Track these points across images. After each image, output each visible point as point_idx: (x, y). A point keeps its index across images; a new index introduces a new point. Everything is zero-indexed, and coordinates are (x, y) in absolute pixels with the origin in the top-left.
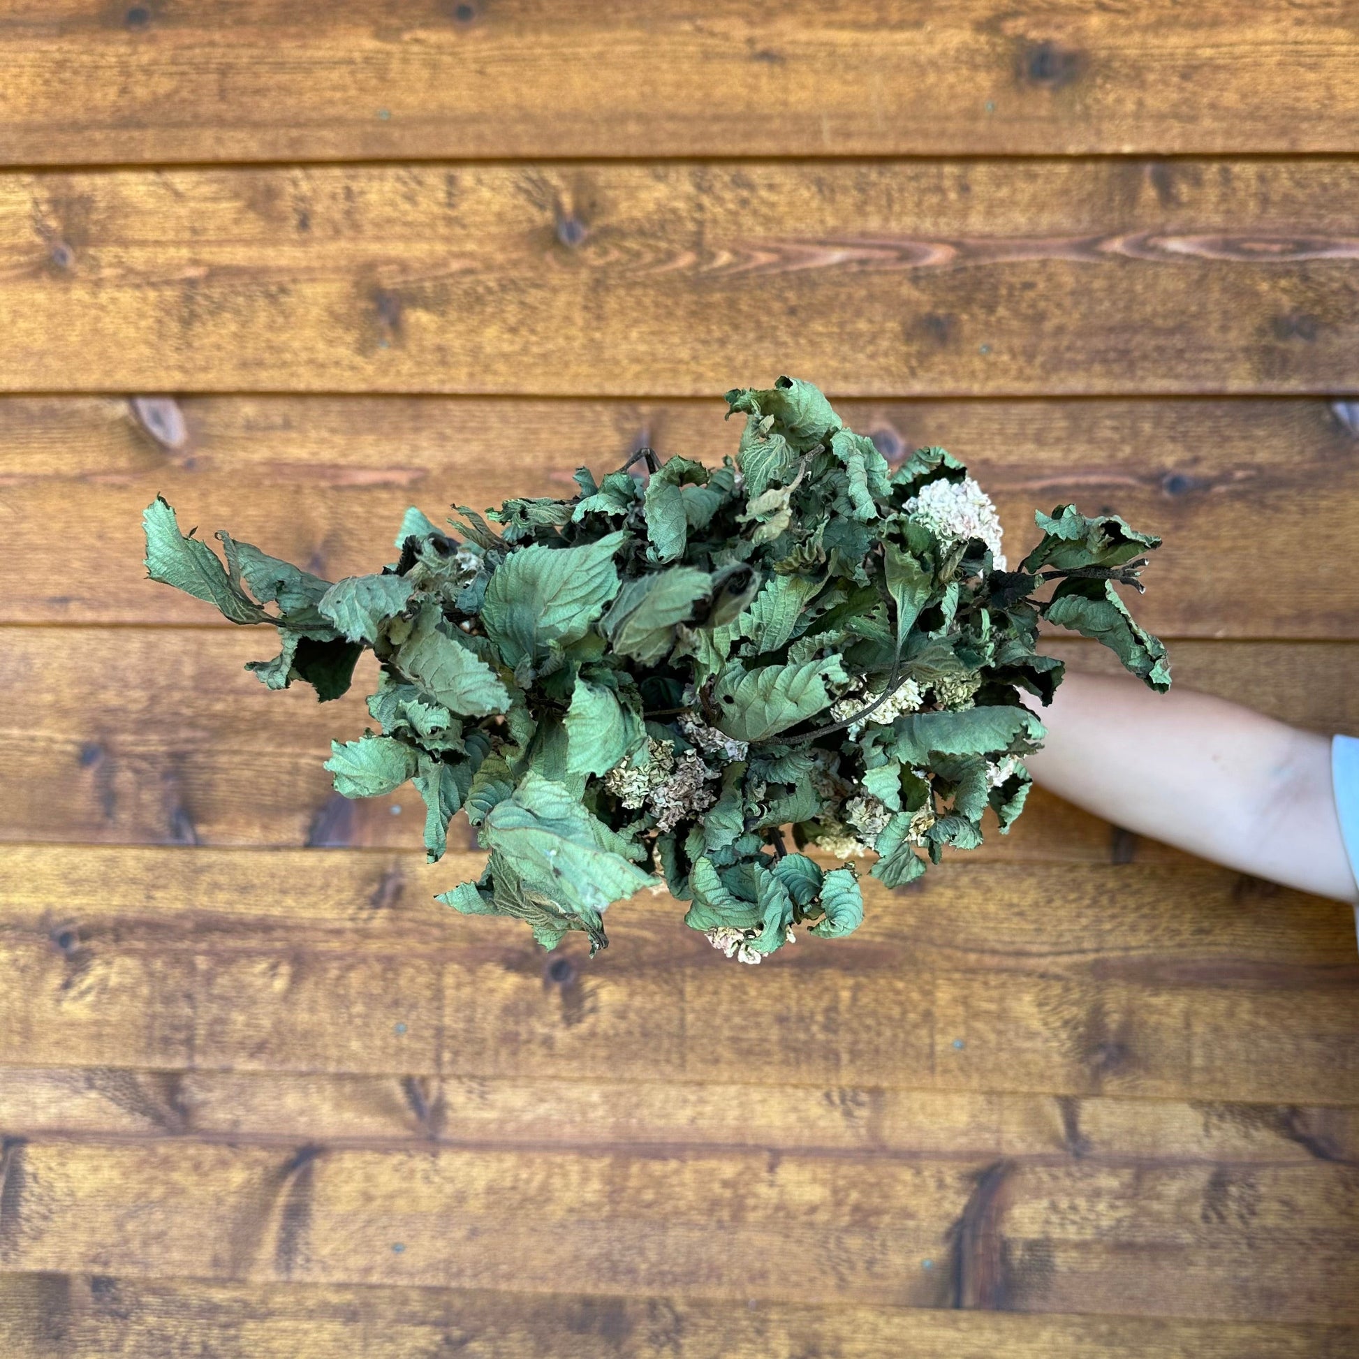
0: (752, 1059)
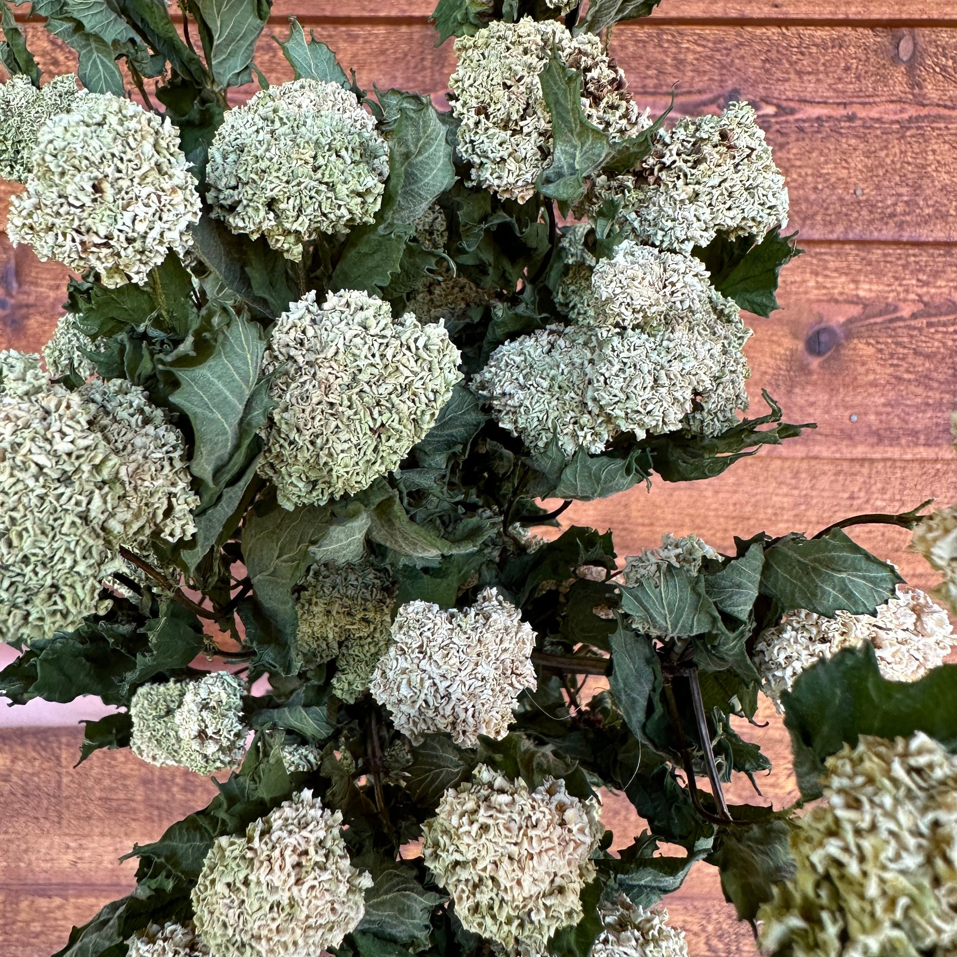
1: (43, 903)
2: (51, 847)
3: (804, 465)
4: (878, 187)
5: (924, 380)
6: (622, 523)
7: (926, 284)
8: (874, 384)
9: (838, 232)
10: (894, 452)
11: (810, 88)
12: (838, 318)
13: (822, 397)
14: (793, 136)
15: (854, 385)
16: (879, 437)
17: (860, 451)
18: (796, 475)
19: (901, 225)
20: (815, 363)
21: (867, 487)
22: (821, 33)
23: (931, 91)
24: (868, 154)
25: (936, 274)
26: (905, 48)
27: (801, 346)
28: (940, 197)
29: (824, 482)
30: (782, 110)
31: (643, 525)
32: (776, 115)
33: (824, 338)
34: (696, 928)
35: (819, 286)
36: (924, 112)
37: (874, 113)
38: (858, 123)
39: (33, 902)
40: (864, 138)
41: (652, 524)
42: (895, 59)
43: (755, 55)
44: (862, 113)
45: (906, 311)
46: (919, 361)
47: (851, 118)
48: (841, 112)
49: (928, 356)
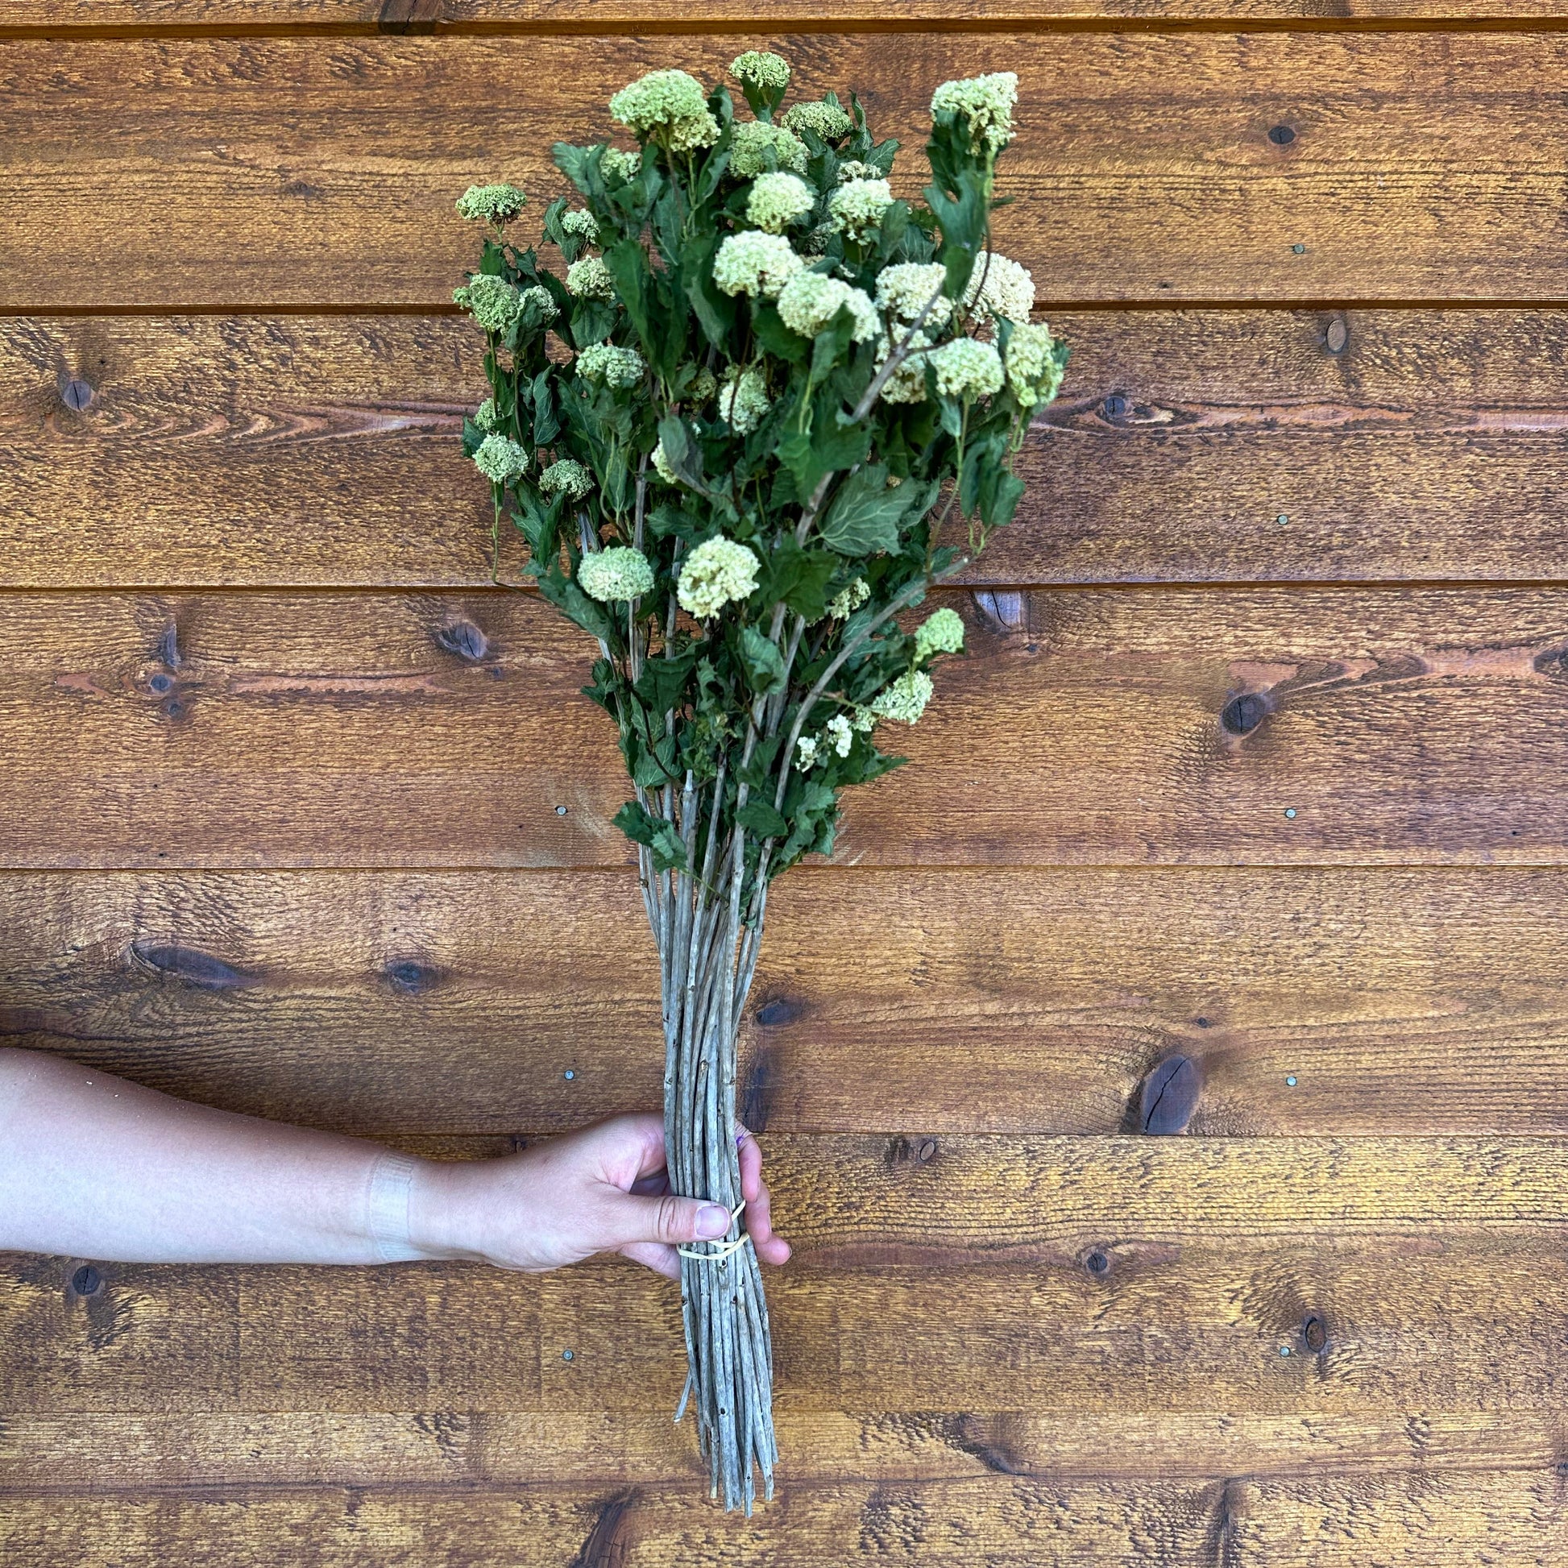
0: (320, 1382)
1: (212, 1511)
2: (224, 1432)
3: (1231, 876)
4: (1308, 514)
5: (1382, 763)
6: (992, 957)
7: (1379, 636)
8: (1315, 768)
9: (1257, 572)
10: (1345, 857)
11: (1216, 387)
12: (1265, 683)
13: (1249, 787)
14: (1196, 450)
15: (1289, 769)
16: (1326, 837)
17: (1301, 856)
18: (1220, 889)
19: (1338, 561)
20: (1236, 742)
21: (1316, 904)
22: (1227, 318)
23: (1371, 389)
24: (1293, 471)
25: (1392, 623)
26: (1336, 335)
27: (1217, 720)
28: (1387, 524)
29: (1258, 898)
30: (1180, 417)
31: (1019, 960)
32: (1170, 424)
33: (1247, 709)
34: (1116, 1518)
35: (1240, 642)
36: (1364, 415)
37: (1300, 417)
38: (1280, 431)
39: (198, 1510)
40: (1286, 450)
41: (1031, 959)
42: (1324, 350)
43: (1143, 346)
44: (1284, 418)
45: (1354, 674)
46: (1374, 737)
47: (1270, 425)
48: (1257, 417)
49: (1385, 731)
